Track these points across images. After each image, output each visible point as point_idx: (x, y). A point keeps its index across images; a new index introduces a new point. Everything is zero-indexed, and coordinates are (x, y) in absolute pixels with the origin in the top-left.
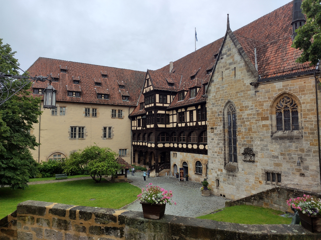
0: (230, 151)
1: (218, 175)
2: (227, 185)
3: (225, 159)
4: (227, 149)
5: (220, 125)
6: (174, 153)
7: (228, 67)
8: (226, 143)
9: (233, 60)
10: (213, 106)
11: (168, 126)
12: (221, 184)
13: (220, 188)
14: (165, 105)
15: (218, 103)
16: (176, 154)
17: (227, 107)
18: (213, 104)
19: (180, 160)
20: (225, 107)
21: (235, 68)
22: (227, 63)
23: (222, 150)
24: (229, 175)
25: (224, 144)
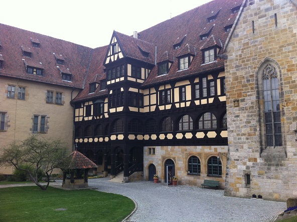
1: (248, 168)
2: (265, 180)
3: (261, 142)
4: (263, 128)
5: (250, 95)
6: (150, 149)
7: (262, 14)
8: (262, 120)
9: (272, 4)
10: (237, 70)
11: (141, 110)
12: (254, 180)
13: (252, 185)
14: (139, 81)
15: (246, 65)
16: (154, 149)
17: (263, 68)
18: (237, 66)
19: (160, 158)
20: (259, 68)
21: (276, 14)
22: (261, 9)
23: (255, 130)
24: (270, 165)
25: (259, 121)
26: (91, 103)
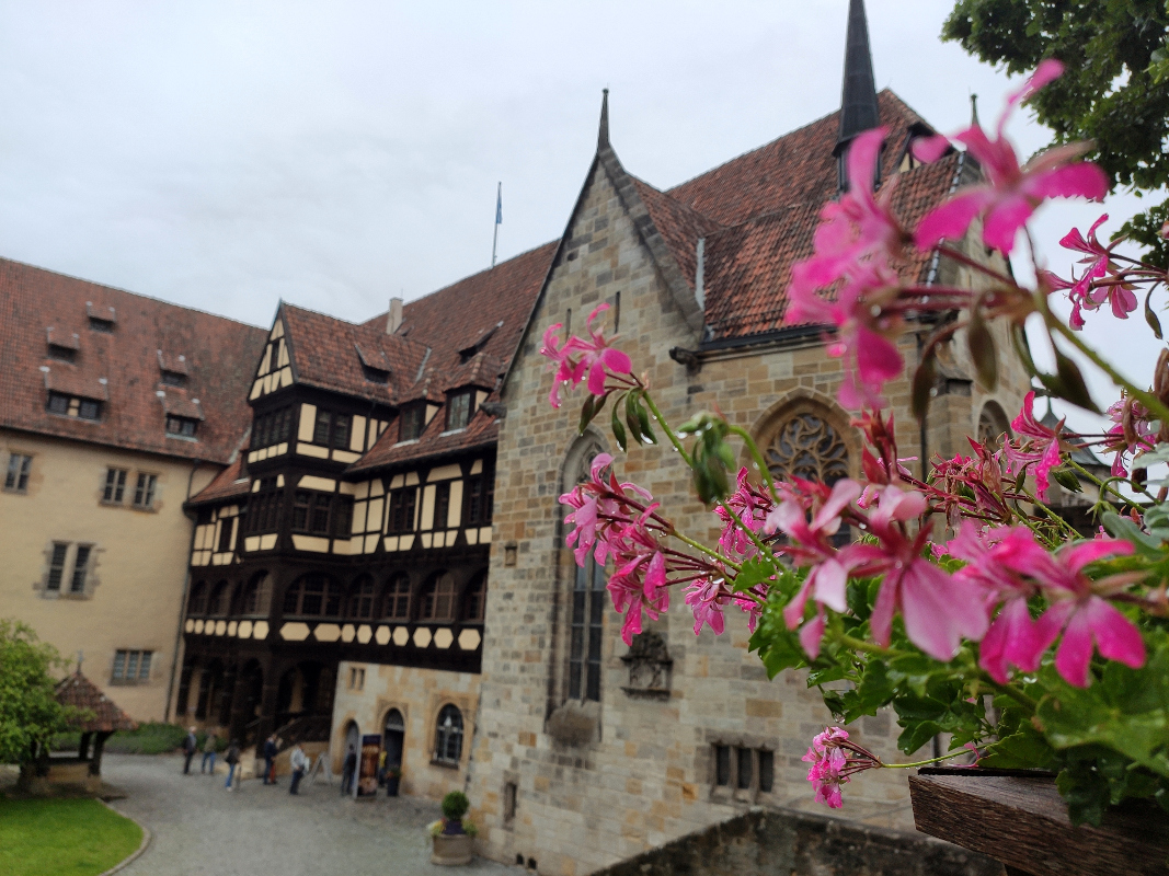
0: (575, 647)
1: (514, 763)
2: (549, 809)
3: (551, 685)
4: (563, 639)
5: (541, 534)
6: (354, 670)
7: (591, 289)
8: (562, 615)
9: (614, 264)
10: (522, 453)
11: (341, 547)
12: (525, 805)
13: (518, 823)
14: (339, 456)
15: (541, 440)
16: (363, 672)
17: (579, 454)
18: (524, 442)
19: (373, 702)
20: (570, 454)
21: (618, 294)
22: (590, 275)
23: (542, 644)
24: (562, 761)
25: (554, 617)
26: (234, 511)
